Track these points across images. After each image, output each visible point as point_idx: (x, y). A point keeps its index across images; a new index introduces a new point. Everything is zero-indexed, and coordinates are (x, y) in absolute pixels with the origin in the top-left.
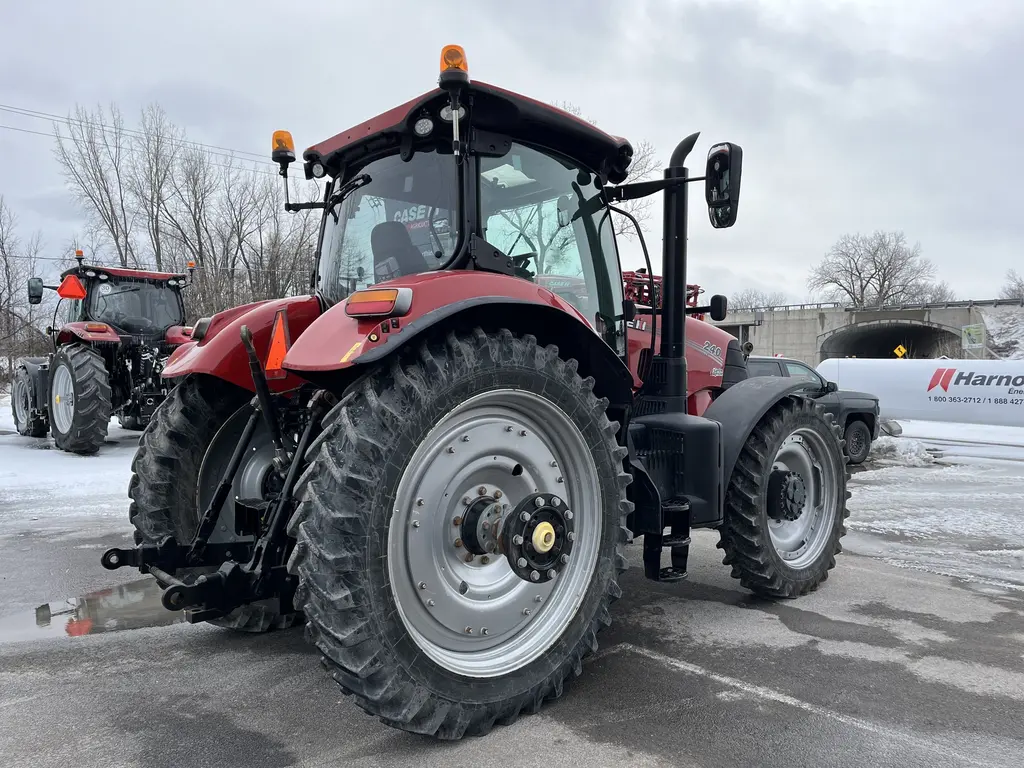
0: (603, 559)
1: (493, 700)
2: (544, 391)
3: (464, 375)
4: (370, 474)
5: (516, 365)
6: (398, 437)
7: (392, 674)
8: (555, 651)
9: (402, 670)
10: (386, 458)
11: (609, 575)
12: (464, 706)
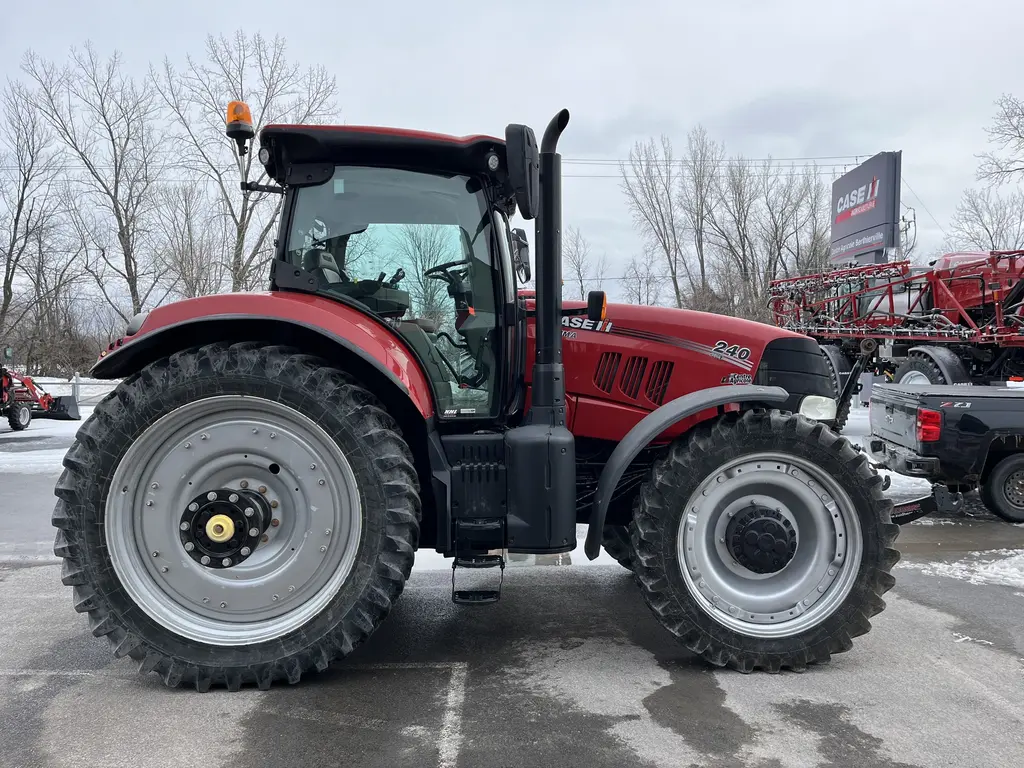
0: (361, 564)
1: (209, 664)
2: (279, 397)
3: (181, 383)
4: (86, 459)
5: (242, 373)
6: (112, 431)
7: (105, 616)
8: (292, 640)
9: (114, 616)
10: (100, 447)
11: (367, 580)
12: (175, 660)
